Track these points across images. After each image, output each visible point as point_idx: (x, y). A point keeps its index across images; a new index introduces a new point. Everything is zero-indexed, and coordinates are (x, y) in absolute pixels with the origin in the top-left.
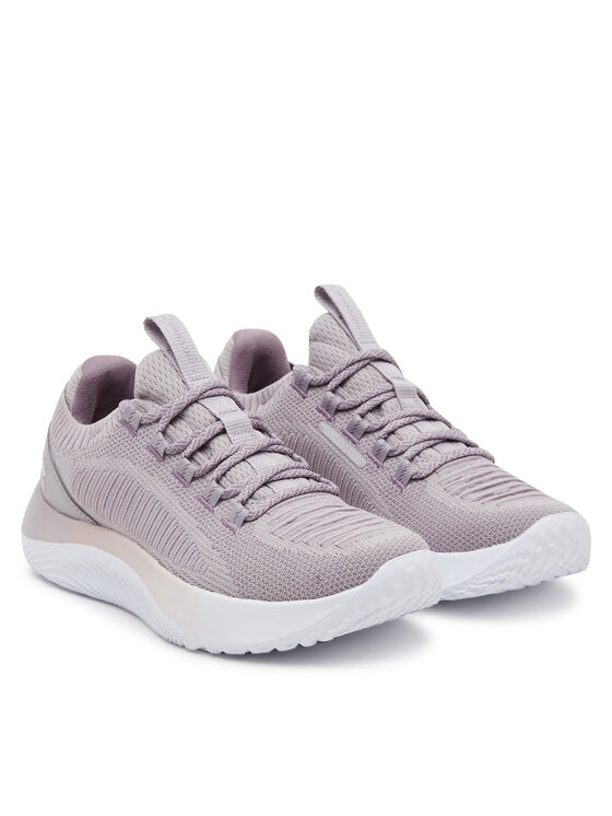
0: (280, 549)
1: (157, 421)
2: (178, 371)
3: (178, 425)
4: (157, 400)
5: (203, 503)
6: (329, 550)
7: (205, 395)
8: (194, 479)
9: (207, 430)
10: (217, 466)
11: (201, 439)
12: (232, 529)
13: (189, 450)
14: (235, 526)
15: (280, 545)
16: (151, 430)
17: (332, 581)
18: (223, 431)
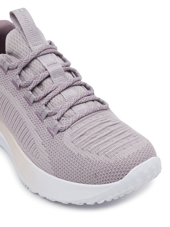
0: (76, 154)
1: (16, 68)
2: (26, 41)
3: (26, 71)
4: (16, 56)
5: (38, 116)
6: (102, 158)
7: (40, 54)
8: (34, 102)
9: (41, 76)
10: (45, 96)
11: (38, 81)
12: (52, 135)
13: (31, 87)
14: (53, 133)
15: (76, 151)
16: (14, 72)
17: (103, 178)
18: (49, 76)
